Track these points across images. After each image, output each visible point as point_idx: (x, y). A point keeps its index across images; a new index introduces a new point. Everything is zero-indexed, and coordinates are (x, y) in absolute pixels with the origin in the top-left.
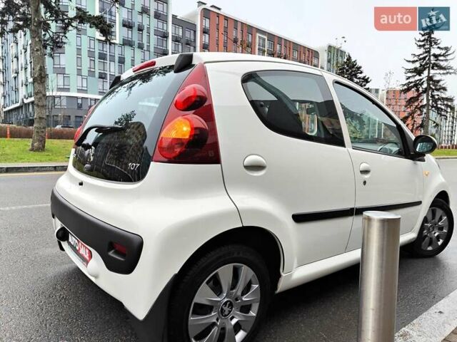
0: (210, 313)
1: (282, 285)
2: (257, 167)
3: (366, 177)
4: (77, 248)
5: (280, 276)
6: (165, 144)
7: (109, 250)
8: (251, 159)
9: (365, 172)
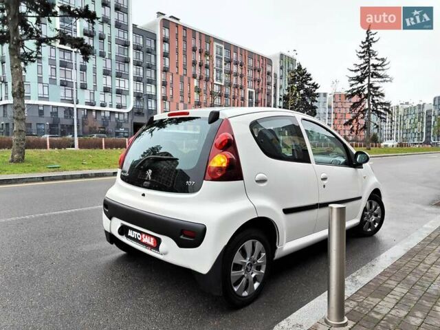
0: (241, 269)
1: (278, 254)
2: (263, 181)
3: (325, 182)
4: (140, 239)
5: (276, 248)
6: (212, 170)
7: (180, 235)
8: (259, 176)
9: (324, 179)
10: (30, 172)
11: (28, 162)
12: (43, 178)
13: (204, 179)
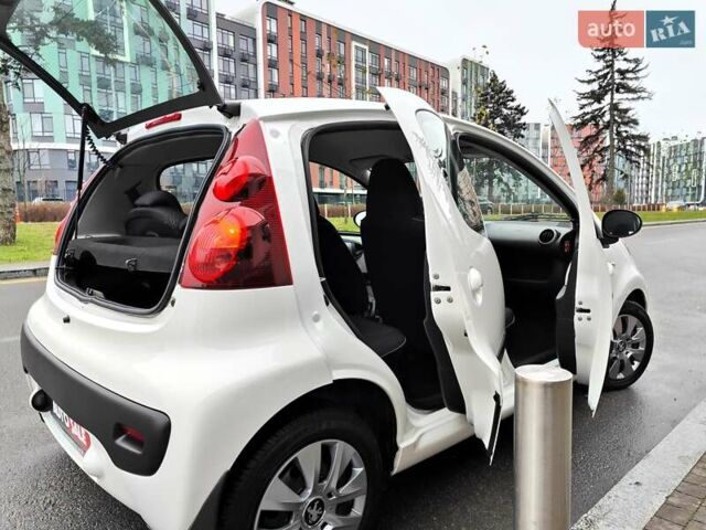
1: (400, 463)
4: (68, 425)
7: (117, 436)
13: (177, 282)
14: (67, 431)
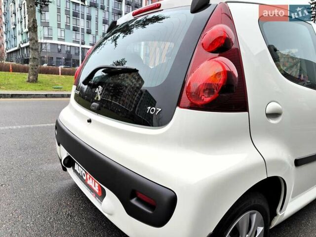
2: (274, 115)
4: (85, 178)
6: (193, 89)
10: (39, 90)
11: (40, 83)
12: (46, 95)
13: (178, 104)
14: (85, 182)
